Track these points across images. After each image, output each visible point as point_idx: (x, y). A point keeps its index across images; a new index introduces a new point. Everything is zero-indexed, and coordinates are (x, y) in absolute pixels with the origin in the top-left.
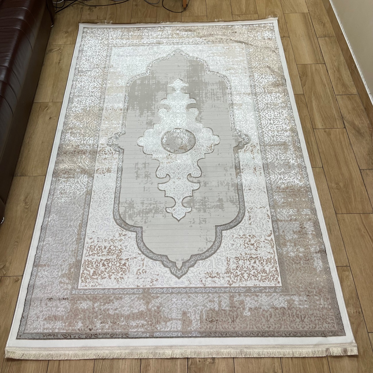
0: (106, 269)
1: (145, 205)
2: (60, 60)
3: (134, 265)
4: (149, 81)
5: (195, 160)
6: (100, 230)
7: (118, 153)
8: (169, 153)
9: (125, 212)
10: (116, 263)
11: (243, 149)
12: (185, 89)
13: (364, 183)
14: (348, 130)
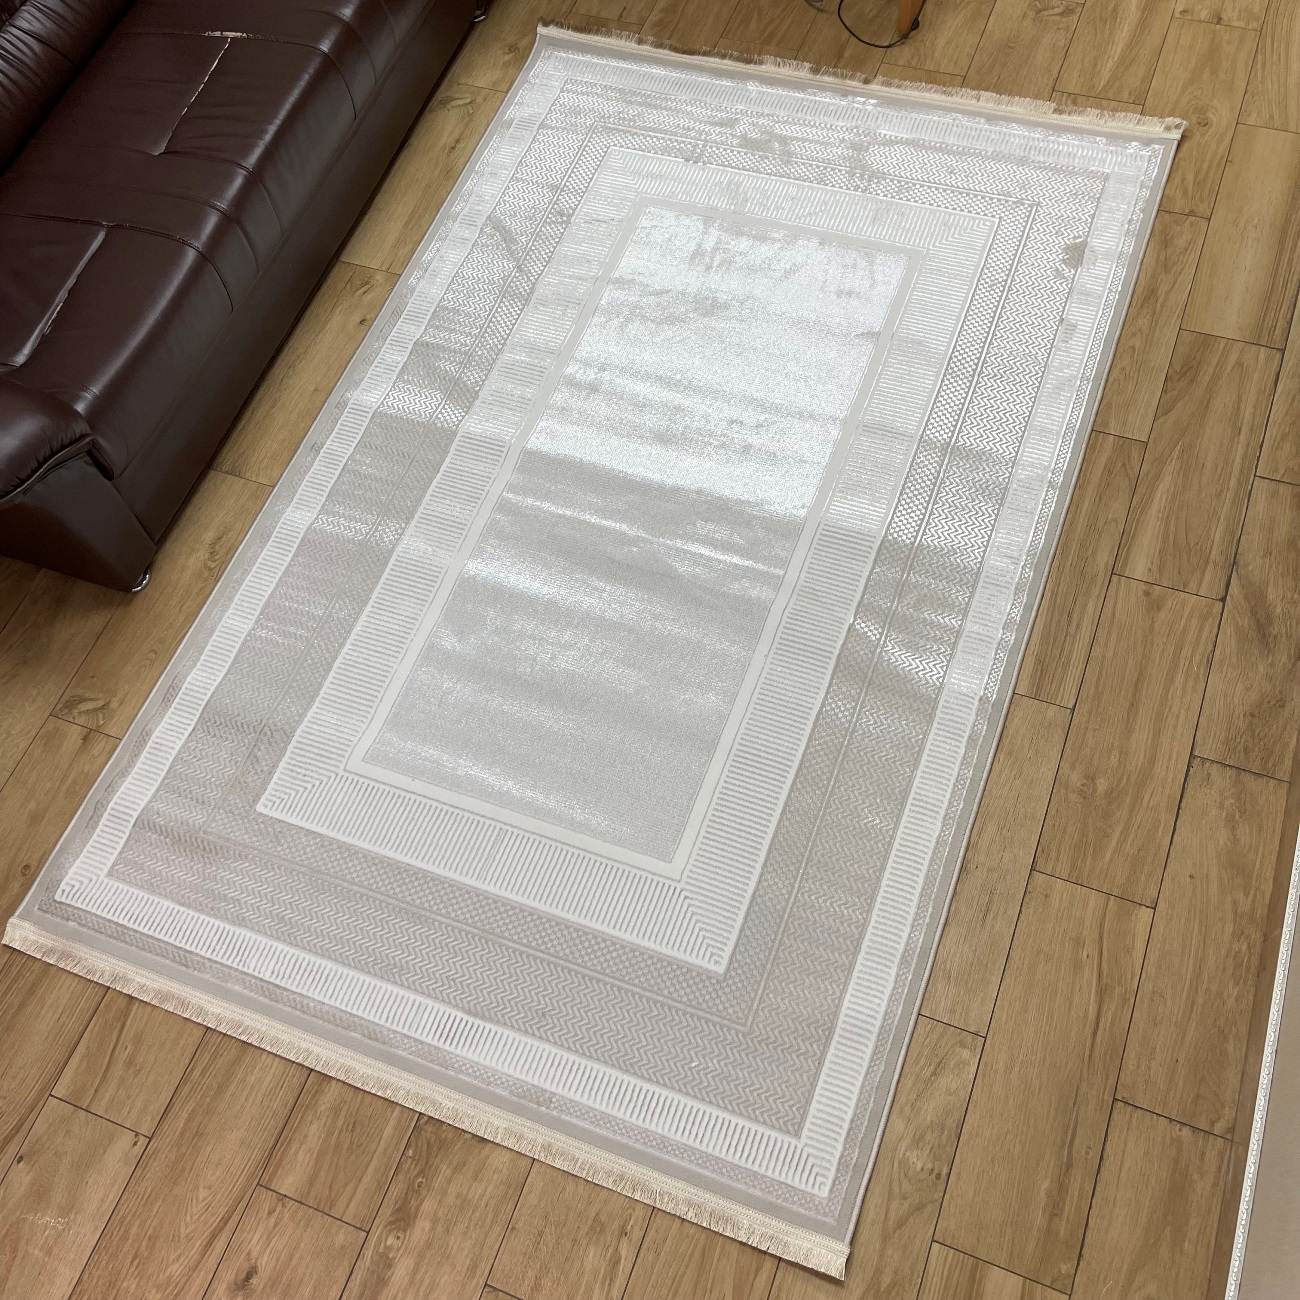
2: (458, 141)
13: (1180, 802)
14: (1229, 613)
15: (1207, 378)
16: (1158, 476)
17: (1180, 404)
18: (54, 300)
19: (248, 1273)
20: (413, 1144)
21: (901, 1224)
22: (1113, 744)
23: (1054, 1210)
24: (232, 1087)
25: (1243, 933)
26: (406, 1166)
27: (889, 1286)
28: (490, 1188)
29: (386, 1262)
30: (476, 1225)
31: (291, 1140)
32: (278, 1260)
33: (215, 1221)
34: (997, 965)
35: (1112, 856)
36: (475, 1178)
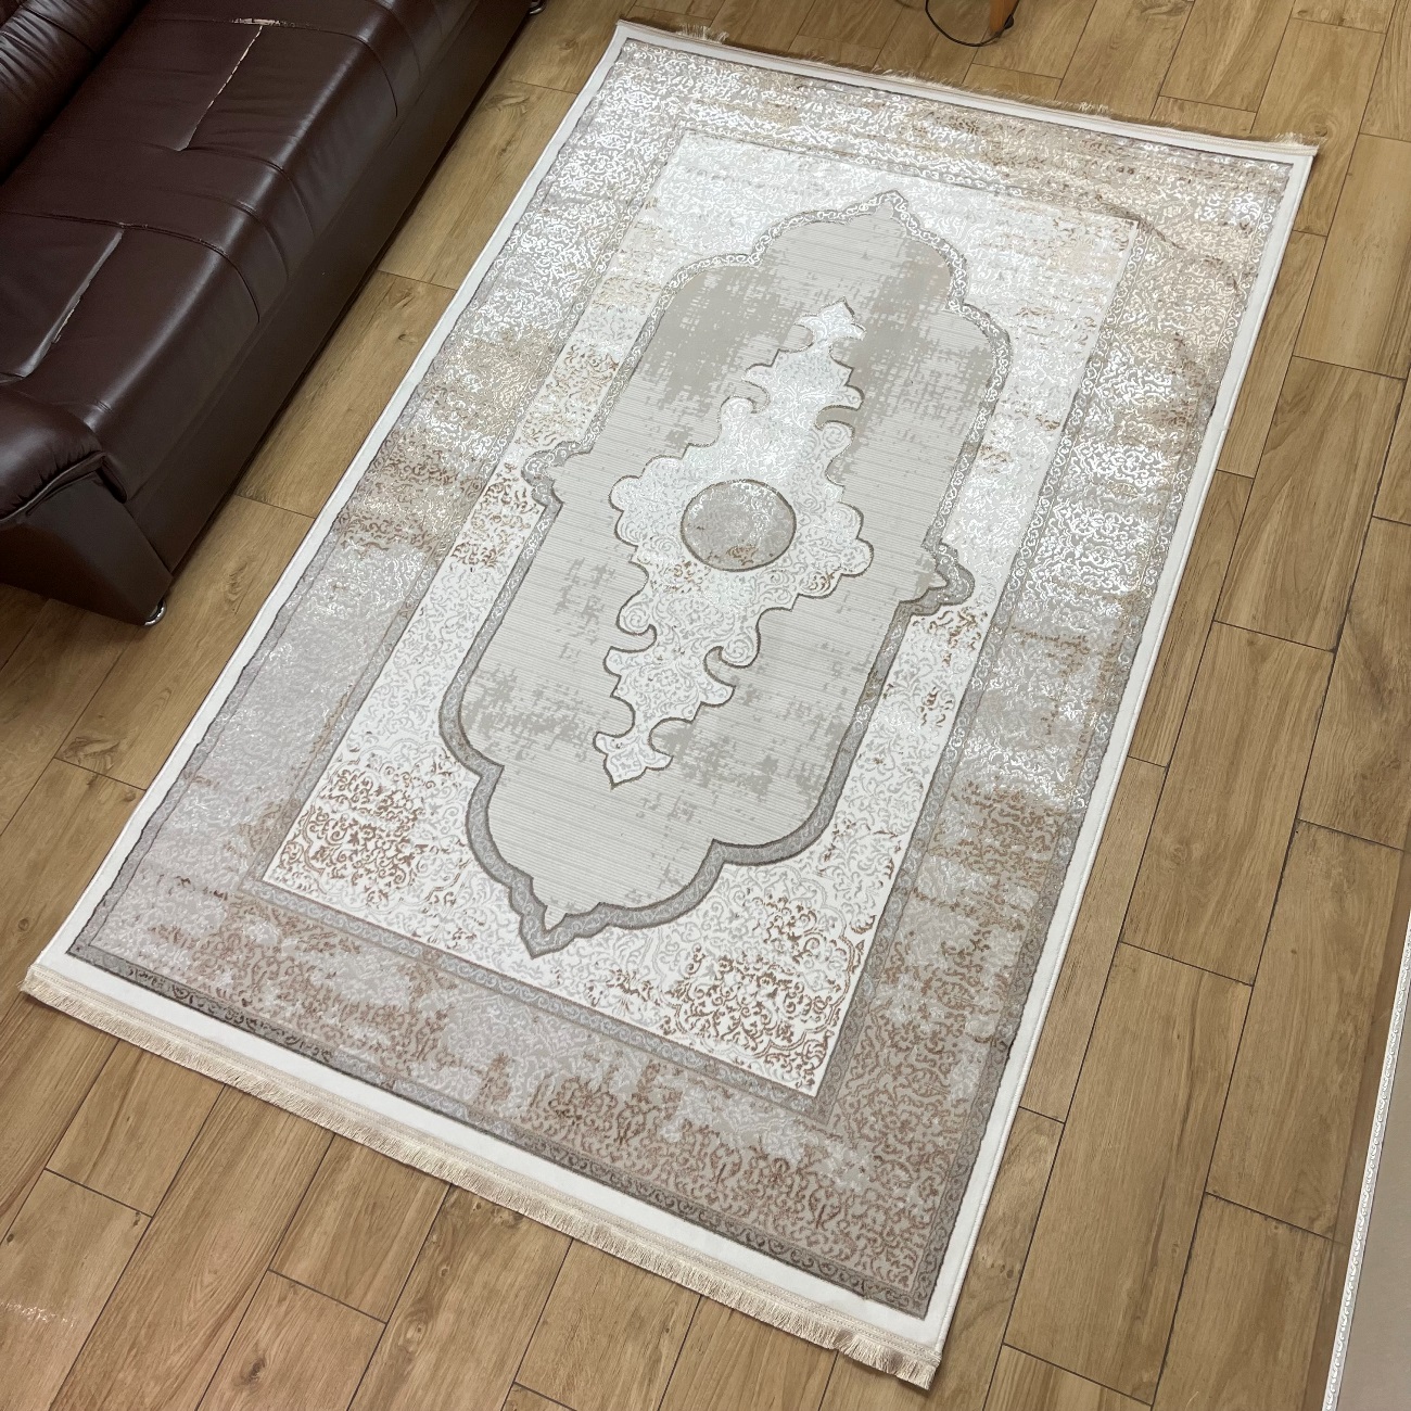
0: (356, 852)
1: (542, 703)
2: (509, 143)
3: (432, 869)
4: (743, 289)
5: (756, 608)
6: (387, 734)
7: (541, 508)
8: (689, 557)
9: (479, 704)
10: (385, 847)
11: (929, 619)
12: (847, 349)
13: (1283, 870)
14: (1340, 664)
15: (1321, 409)
16: (1265, 516)
17: (1290, 439)
18: (66, 306)
19: (255, 1365)
20: (438, 1229)
21: (968, 1327)
22: (1210, 807)
23: (1136, 1314)
24: (243, 1163)
25: (1349, 1014)
26: (429, 1252)
27: (954, 1392)
28: (521, 1278)
29: (405, 1356)
31: (304, 1222)
32: (288, 1351)
33: (220, 1308)
34: (1079, 1045)
35: (1207, 928)
36: (505, 1266)
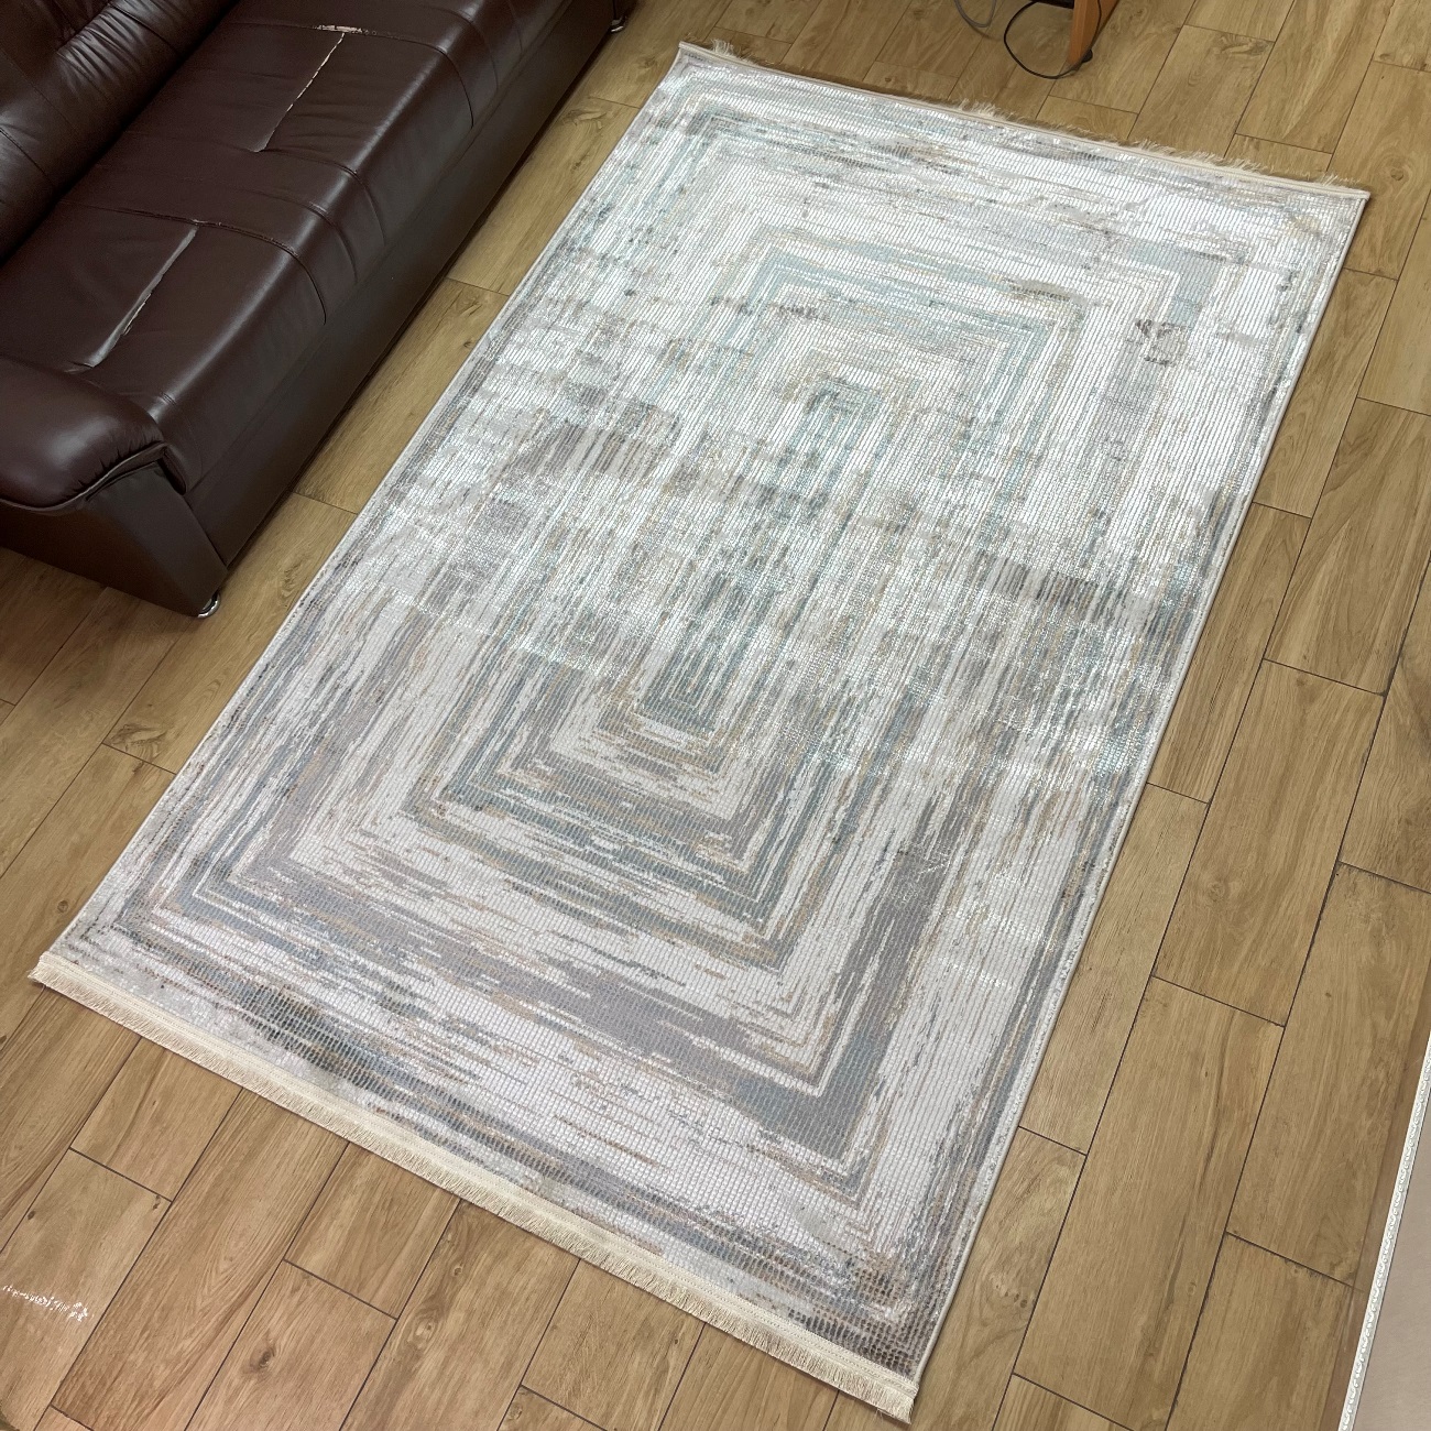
2: (583, 157)
13: (1321, 912)
14: (1390, 708)
15: (1383, 453)
16: (1320, 557)
17: (1351, 479)
18: (136, 298)
19: (266, 1353)
20: (453, 1227)
21: (978, 1353)
22: (1250, 845)
23: (1150, 1350)
24: (263, 1154)
25: (1381, 1060)
26: (443, 1251)
27: (961, 1418)
28: (533, 1280)
29: (414, 1353)
30: (514, 1320)
31: (321, 1214)
32: (298, 1342)
33: (234, 1296)
34: (1106, 1076)
35: (1241, 967)
36: (518, 1268)
